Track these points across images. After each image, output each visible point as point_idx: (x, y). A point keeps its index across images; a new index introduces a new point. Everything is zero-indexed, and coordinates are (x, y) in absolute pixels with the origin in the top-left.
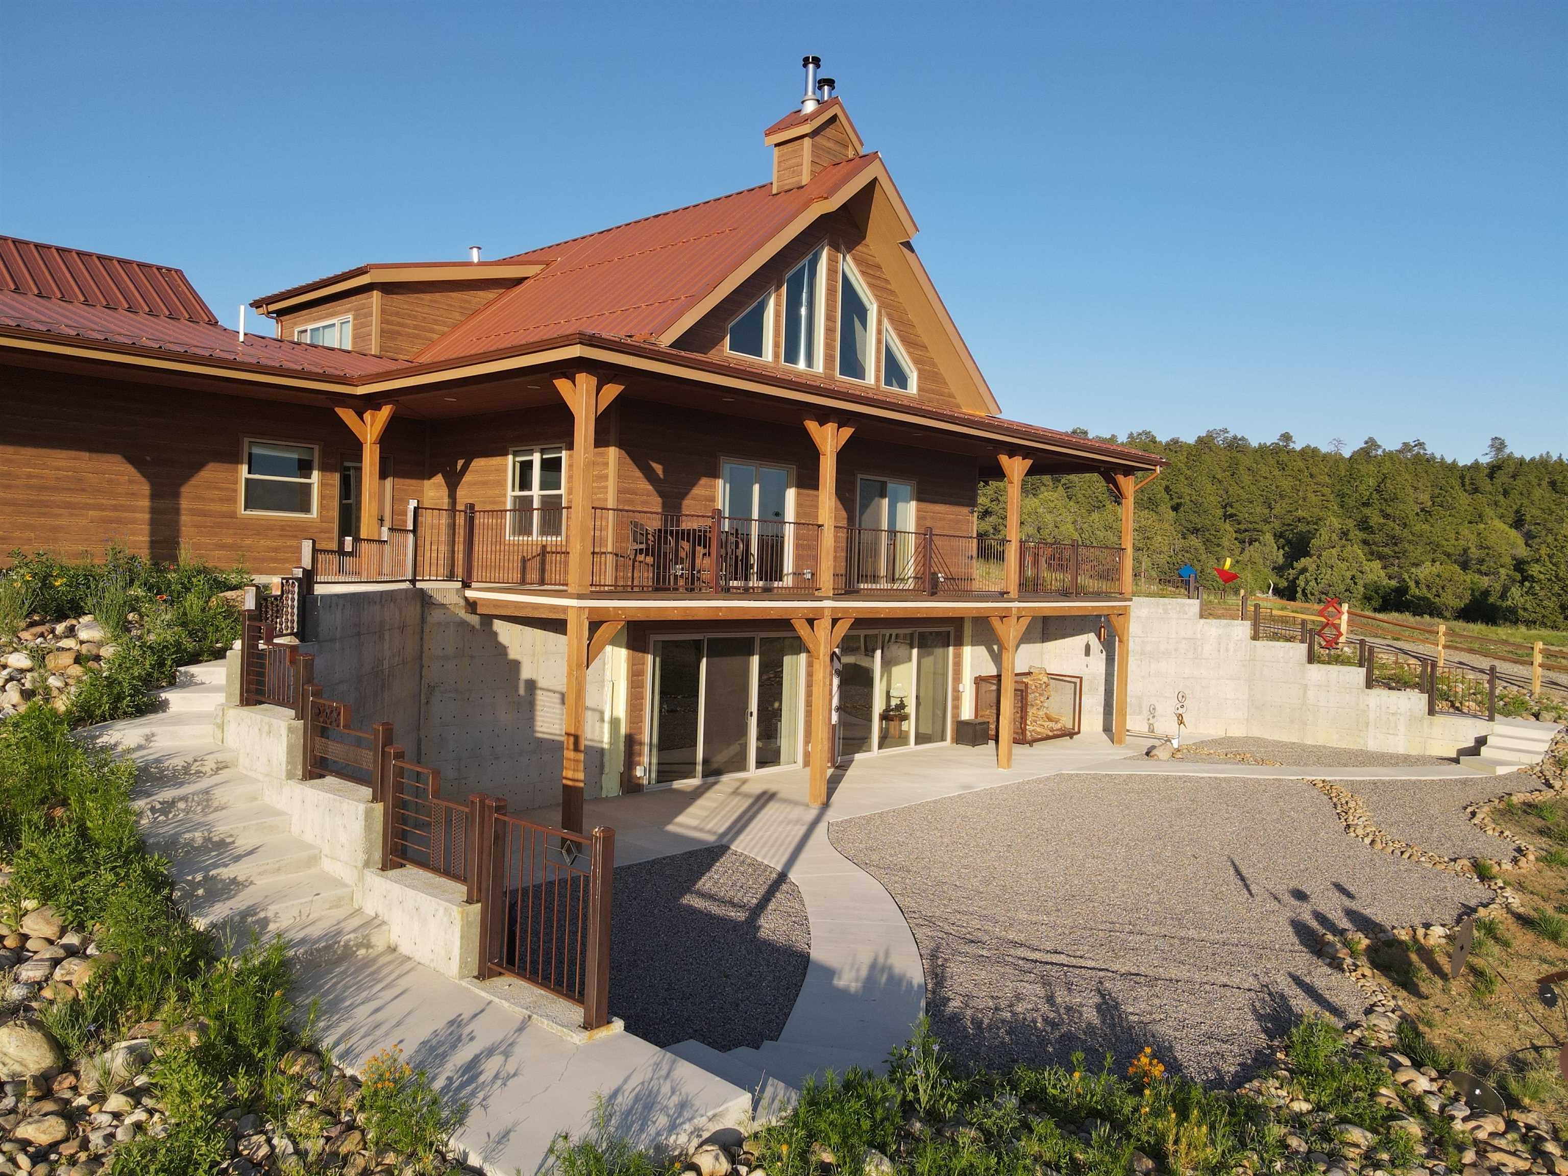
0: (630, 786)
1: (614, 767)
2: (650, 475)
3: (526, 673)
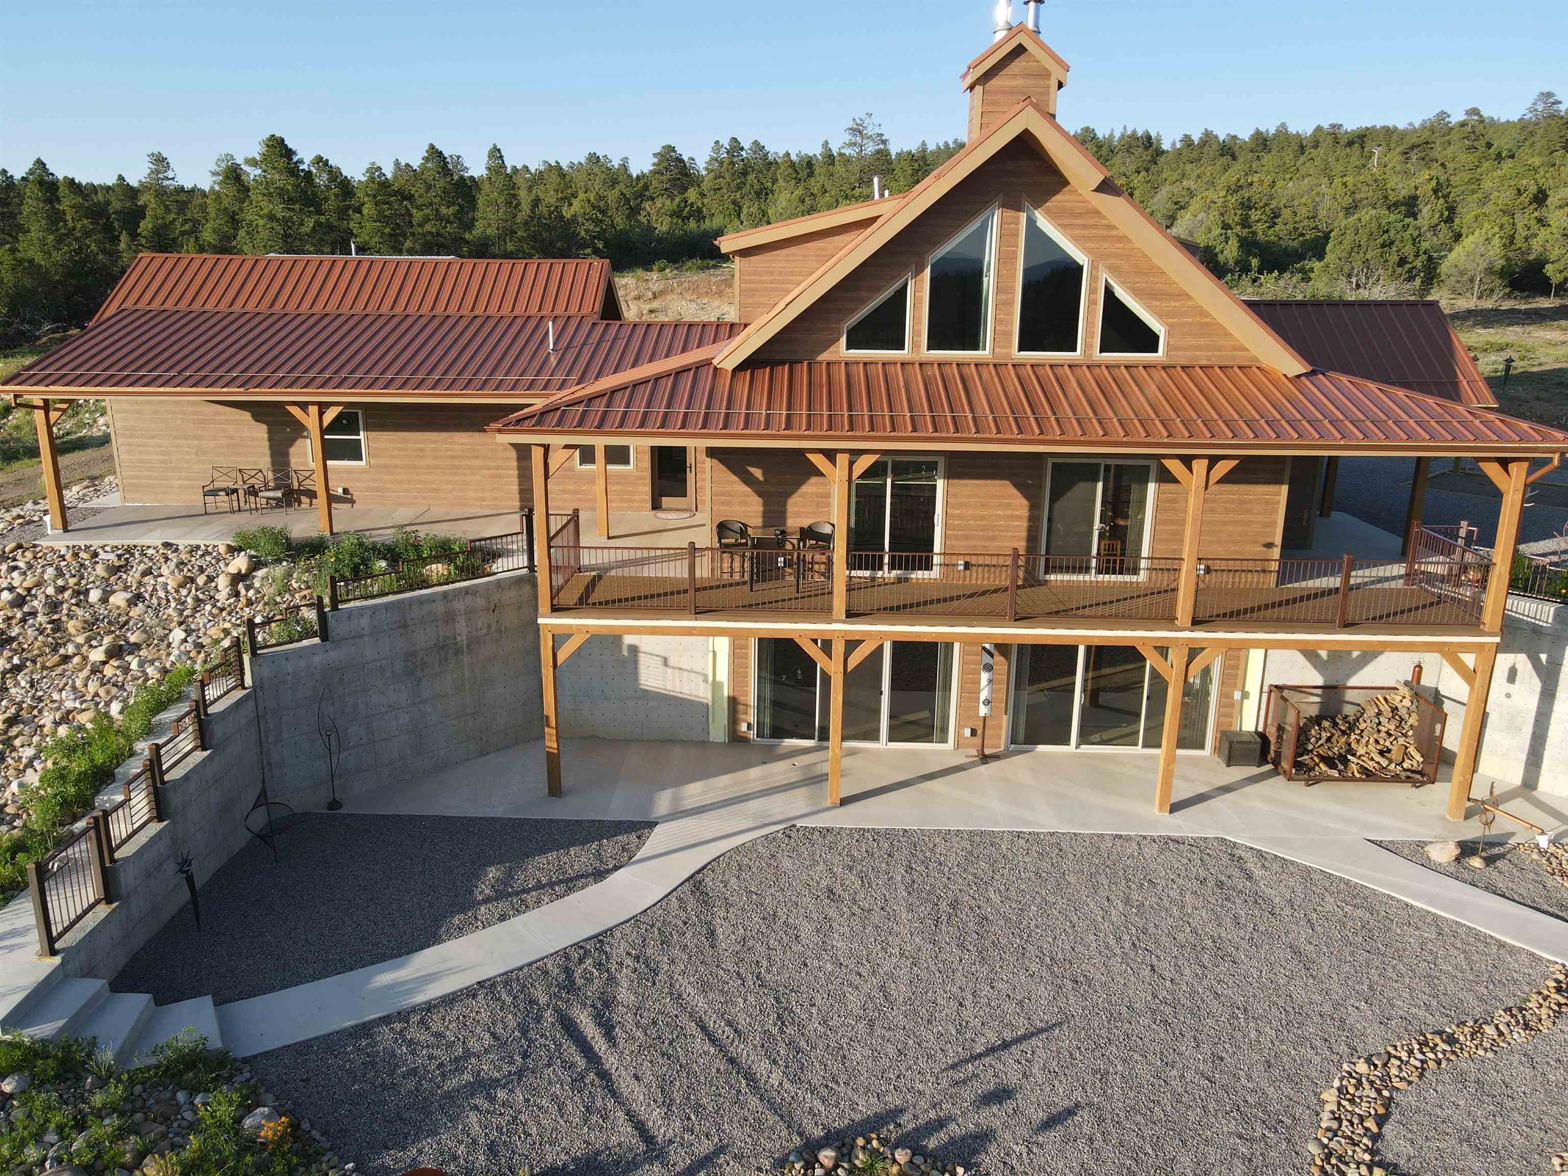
0: (736, 738)
1: (718, 719)
2: (748, 480)
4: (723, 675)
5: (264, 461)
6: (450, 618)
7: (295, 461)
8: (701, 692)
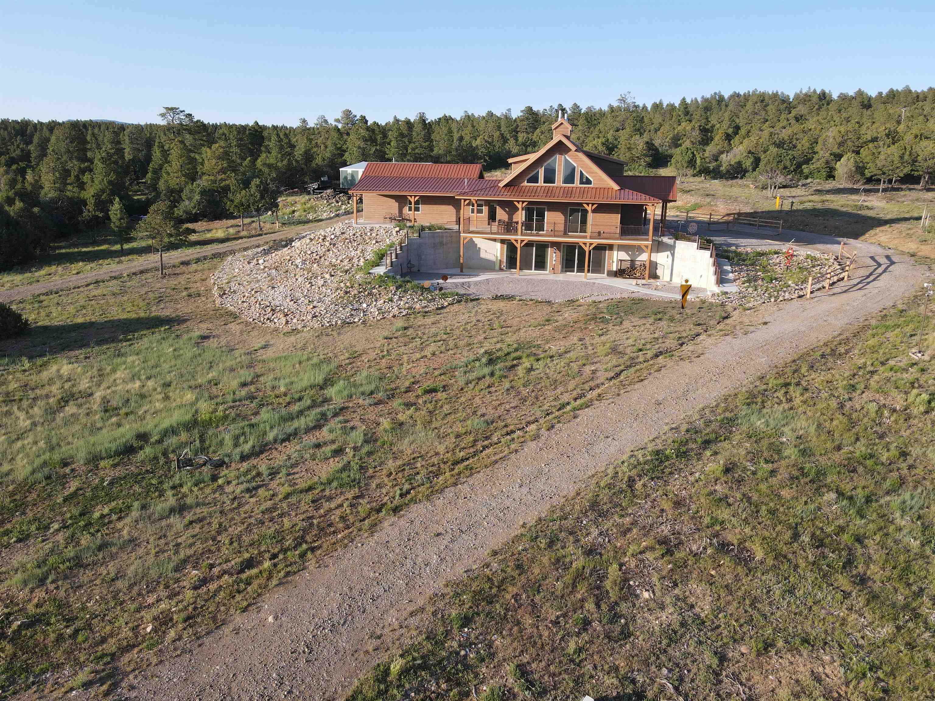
0: (501, 269)
1: (497, 265)
3: (478, 246)
4: (499, 255)
5: (397, 212)
6: (442, 237)
7: (404, 212)
8: (493, 259)
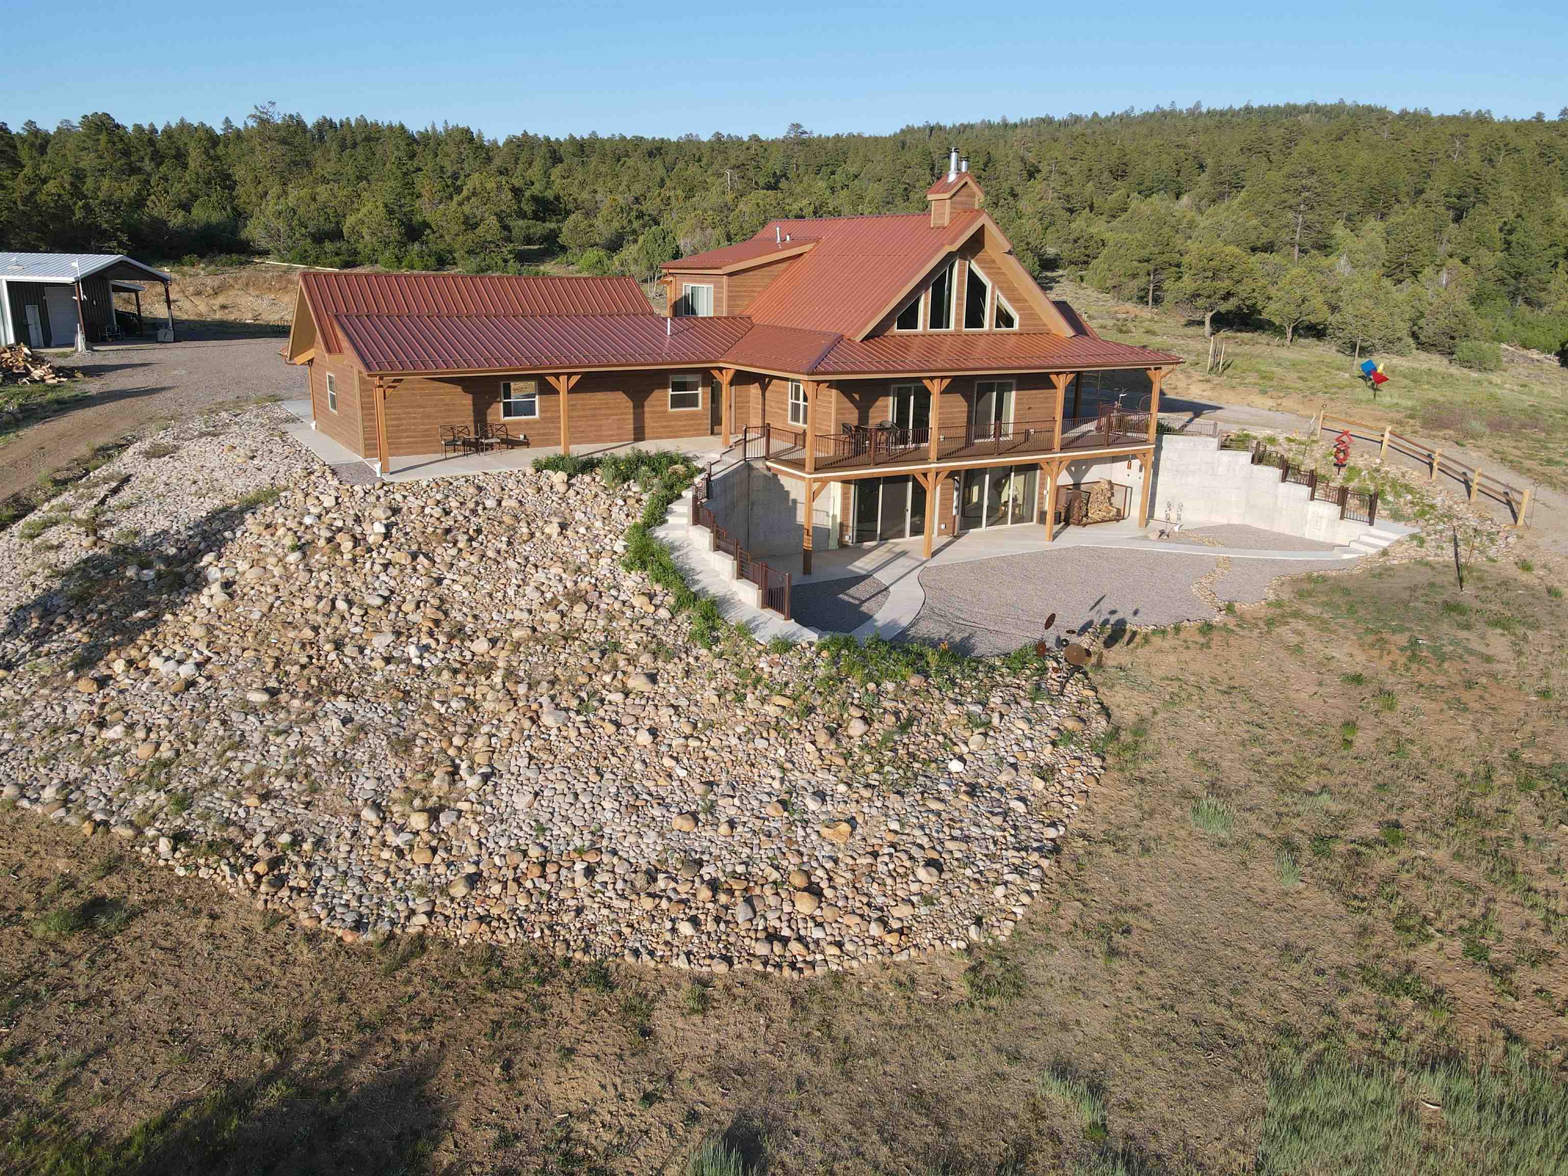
0: (842, 545)
1: (835, 536)
2: (852, 400)
3: (792, 497)
4: (838, 512)
7: (491, 419)
8: (827, 522)
